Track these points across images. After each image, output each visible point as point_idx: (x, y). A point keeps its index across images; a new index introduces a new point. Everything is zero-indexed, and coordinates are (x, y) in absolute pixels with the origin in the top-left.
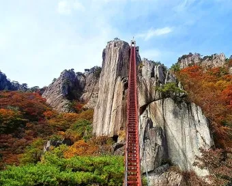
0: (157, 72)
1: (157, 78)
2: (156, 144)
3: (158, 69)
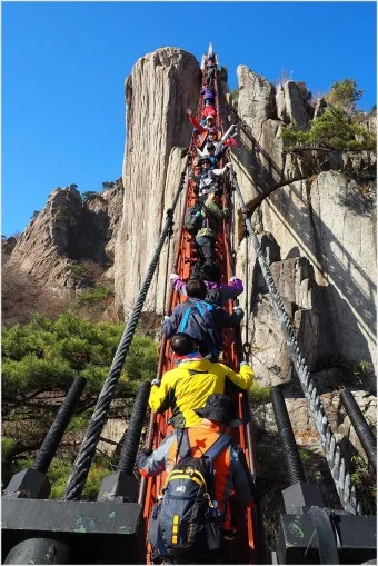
0: (284, 102)
1: (287, 121)
2: (295, 307)
3: (287, 90)
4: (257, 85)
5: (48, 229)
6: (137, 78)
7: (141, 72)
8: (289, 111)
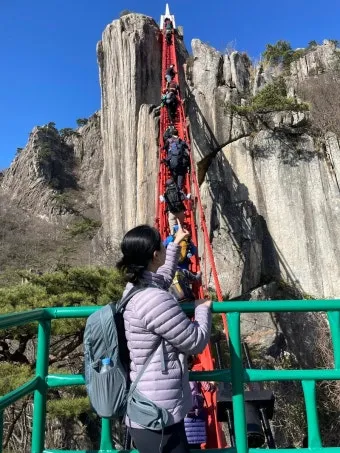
0: (230, 70)
1: (233, 86)
3: (232, 61)
4: (208, 57)
5: (32, 163)
6: (107, 43)
7: (110, 38)
8: (235, 79)
